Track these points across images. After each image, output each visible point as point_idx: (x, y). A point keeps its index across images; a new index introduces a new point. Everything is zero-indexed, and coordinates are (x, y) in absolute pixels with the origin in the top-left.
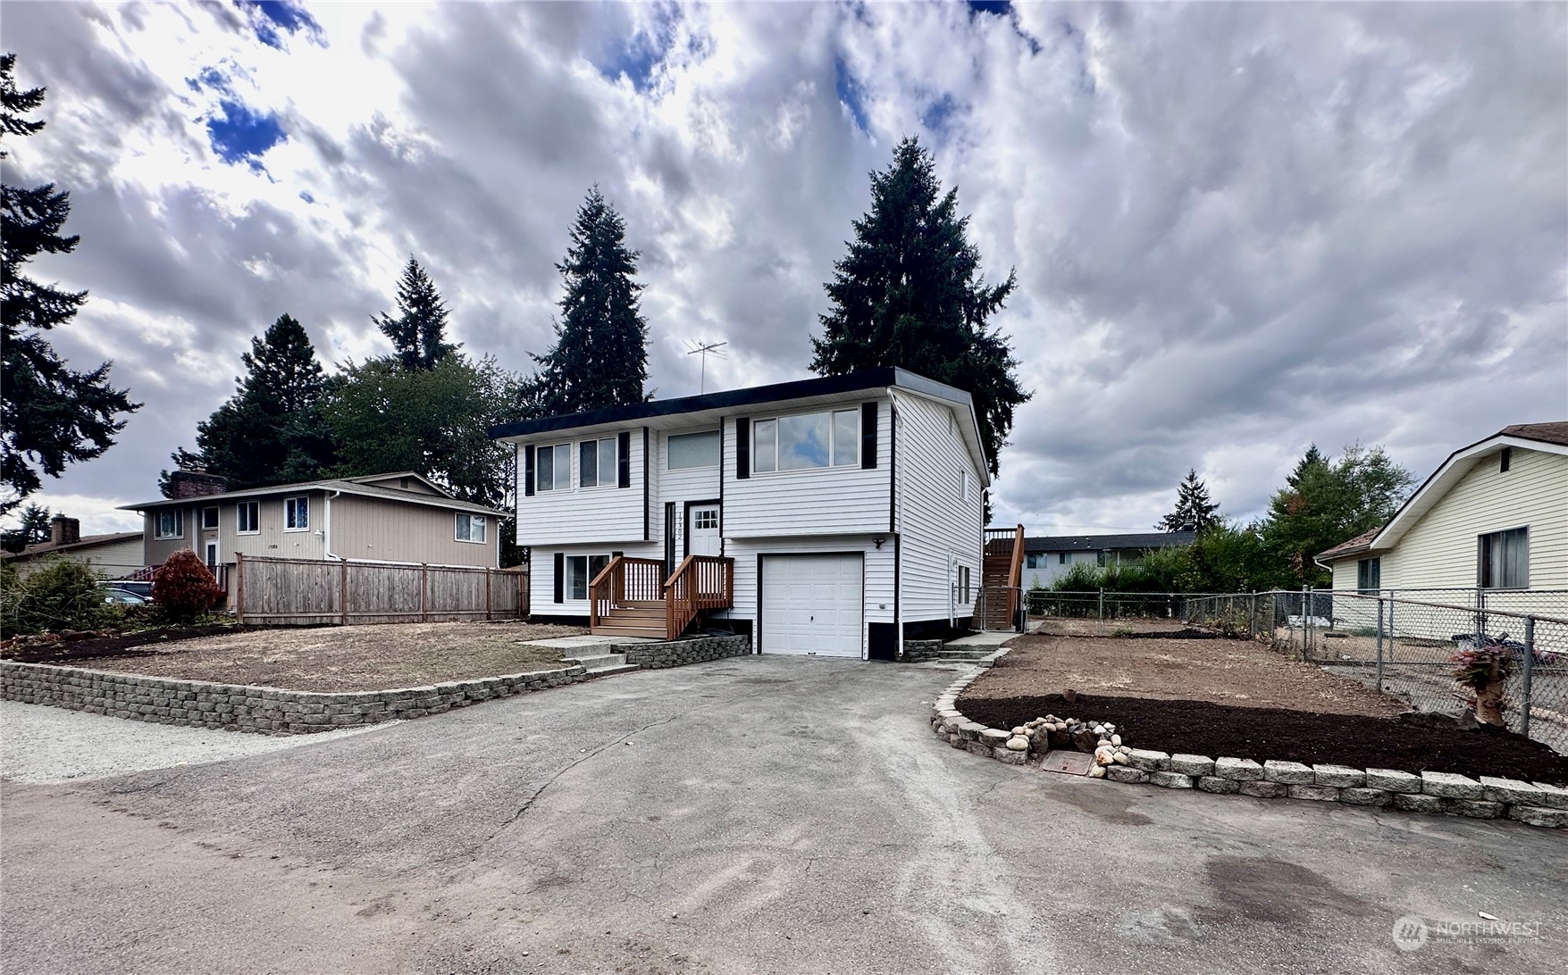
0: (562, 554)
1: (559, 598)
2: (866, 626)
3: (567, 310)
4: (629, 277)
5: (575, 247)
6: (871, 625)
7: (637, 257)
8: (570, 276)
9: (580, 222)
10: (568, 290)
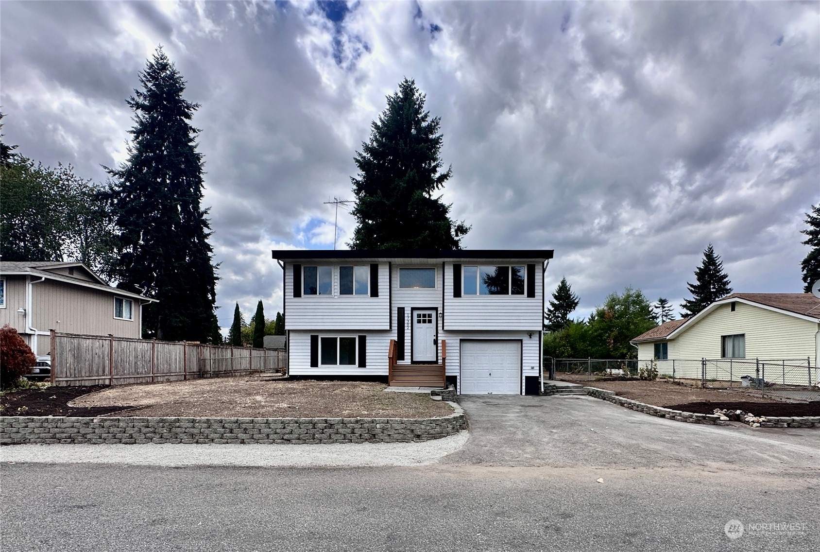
0: (318, 336)
1: (314, 364)
2: (524, 378)
3: (137, 138)
4: (187, 121)
5: (144, 91)
6: (526, 377)
7: (196, 108)
8: (140, 112)
9: (147, 72)
10: (138, 122)
